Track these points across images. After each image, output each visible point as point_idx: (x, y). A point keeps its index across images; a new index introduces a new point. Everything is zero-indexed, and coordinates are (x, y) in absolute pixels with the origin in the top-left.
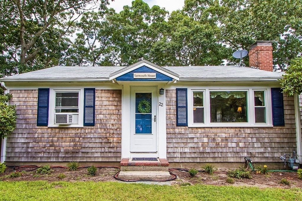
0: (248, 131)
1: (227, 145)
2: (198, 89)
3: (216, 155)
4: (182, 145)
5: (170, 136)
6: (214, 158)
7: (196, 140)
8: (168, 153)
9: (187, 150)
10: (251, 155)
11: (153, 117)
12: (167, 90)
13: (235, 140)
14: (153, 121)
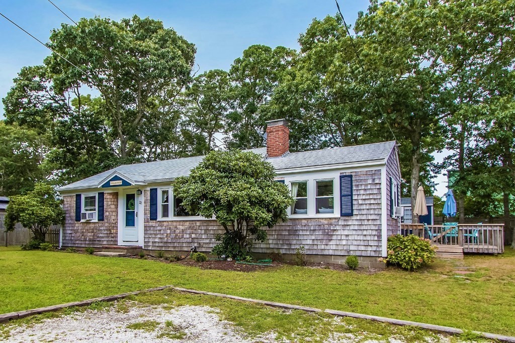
0: (198, 224)
1: (183, 236)
2: (165, 188)
3: (176, 244)
4: (153, 236)
5: (146, 228)
6: (174, 247)
7: (162, 232)
8: (145, 242)
9: (157, 240)
10: (200, 246)
11: (135, 213)
12: (144, 191)
13: (188, 232)
14: (135, 216)
